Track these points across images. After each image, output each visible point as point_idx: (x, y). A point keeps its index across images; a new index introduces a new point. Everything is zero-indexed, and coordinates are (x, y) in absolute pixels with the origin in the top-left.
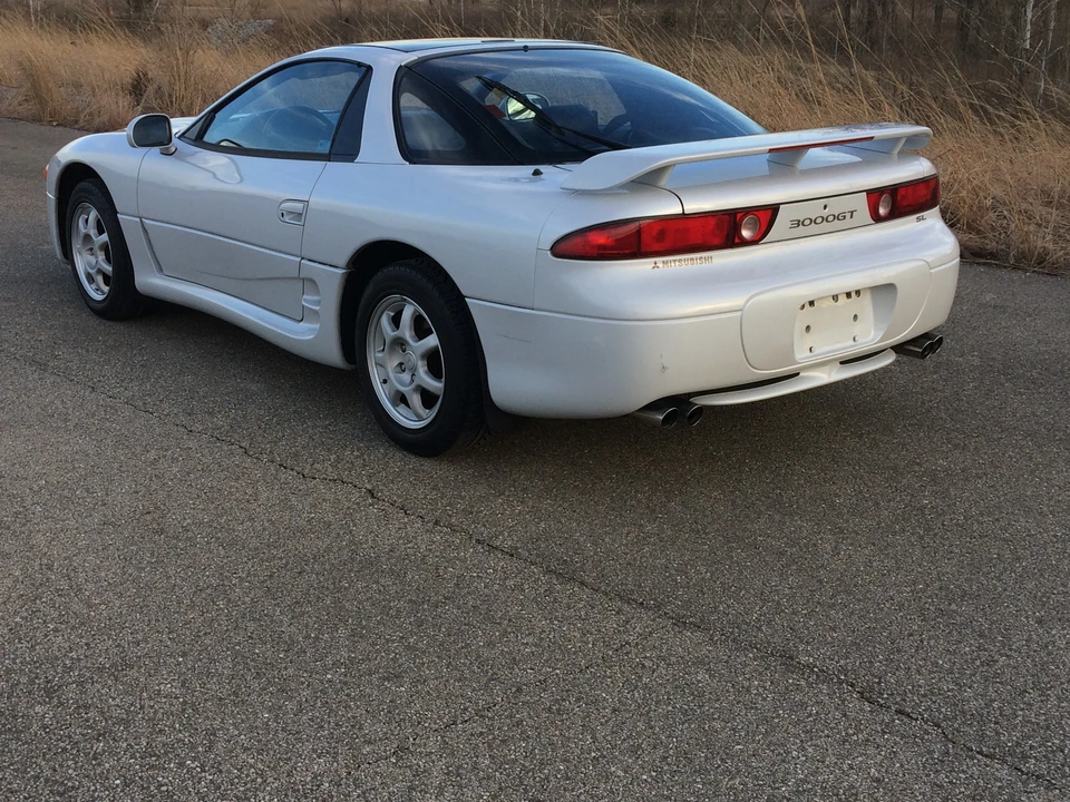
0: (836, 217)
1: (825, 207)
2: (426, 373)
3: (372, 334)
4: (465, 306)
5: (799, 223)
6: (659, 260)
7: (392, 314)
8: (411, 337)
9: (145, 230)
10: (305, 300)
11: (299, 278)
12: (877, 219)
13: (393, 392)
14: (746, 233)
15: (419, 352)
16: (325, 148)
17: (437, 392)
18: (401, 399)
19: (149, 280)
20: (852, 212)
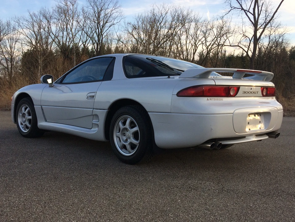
0: (254, 93)
1: (251, 89)
2: (133, 138)
3: (116, 128)
4: (148, 115)
5: (245, 92)
6: (209, 98)
7: (123, 121)
8: (129, 128)
9: (42, 109)
10: (94, 122)
11: (92, 115)
12: (263, 96)
13: (121, 145)
14: (232, 94)
15: (131, 133)
16: (102, 78)
17: (137, 144)
18: (124, 147)
19: (42, 124)
20: (257, 92)
